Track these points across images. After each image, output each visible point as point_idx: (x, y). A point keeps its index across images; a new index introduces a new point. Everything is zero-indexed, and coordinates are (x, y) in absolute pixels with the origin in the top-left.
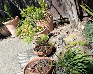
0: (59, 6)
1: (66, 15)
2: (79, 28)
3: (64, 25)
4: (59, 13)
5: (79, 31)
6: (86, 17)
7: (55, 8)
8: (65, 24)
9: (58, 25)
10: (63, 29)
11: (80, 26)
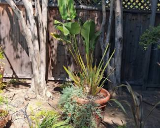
0: (15, 59)
1: (22, 74)
2: (44, 94)
3: (18, 87)
4: (12, 68)
5: (43, 99)
6: (50, 82)
7: (8, 59)
8: (20, 86)
9: (9, 86)
10: (17, 94)
11: (46, 91)
